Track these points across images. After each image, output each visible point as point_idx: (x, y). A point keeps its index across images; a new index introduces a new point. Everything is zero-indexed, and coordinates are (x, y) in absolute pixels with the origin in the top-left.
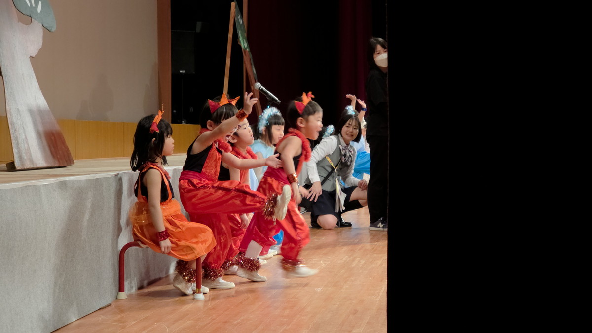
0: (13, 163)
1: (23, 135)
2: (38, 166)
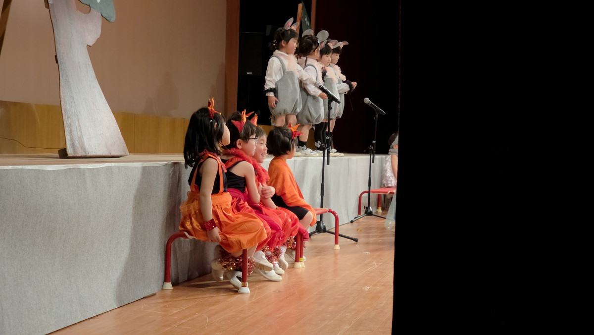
0: (65, 150)
1: (77, 122)
2: (91, 154)
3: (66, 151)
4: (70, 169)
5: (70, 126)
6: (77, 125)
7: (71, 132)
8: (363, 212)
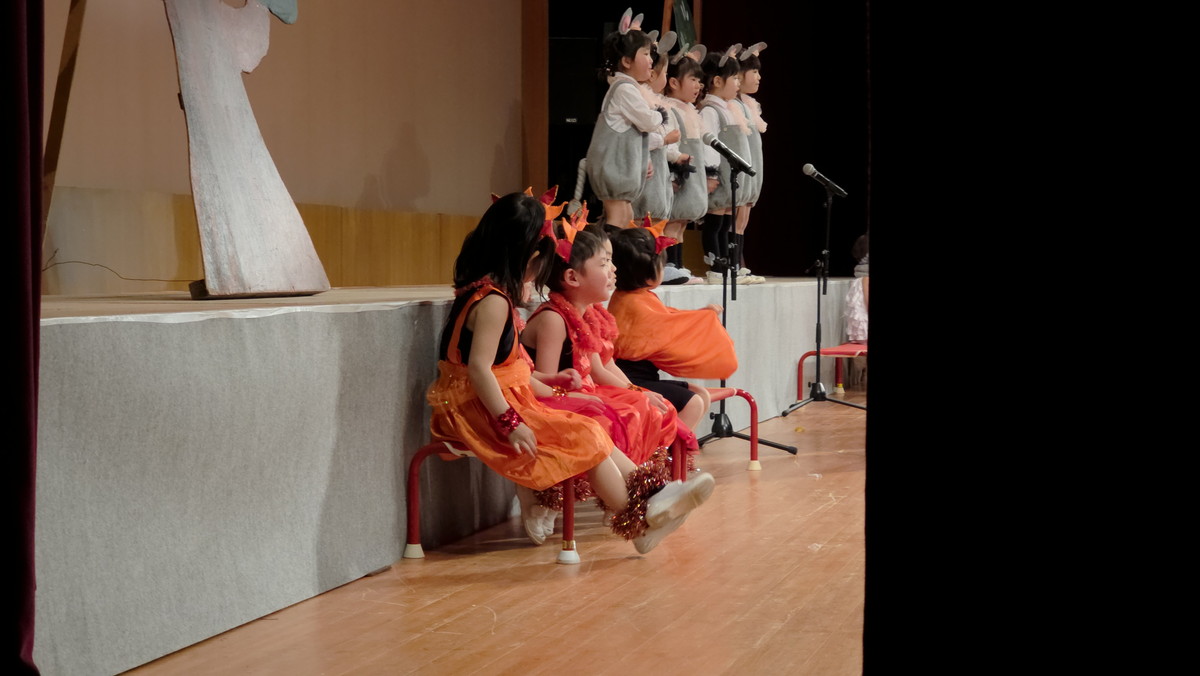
2: (255, 290)
3: (204, 286)
4: (213, 320)
5: (211, 233)
6: (225, 232)
7: (213, 246)
8: (806, 395)
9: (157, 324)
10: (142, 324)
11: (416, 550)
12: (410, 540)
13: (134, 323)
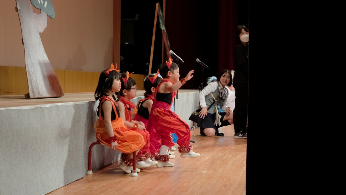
0: (28, 94)
1: (35, 78)
2: (43, 96)
4: (36, 108)
5: (31, 80)
6: (35, 79)
7: (31, 83)
9: (21, 109)
10: (17, 110)
11: (90, 172)
12: (89, 169)
13: (15, 109)
